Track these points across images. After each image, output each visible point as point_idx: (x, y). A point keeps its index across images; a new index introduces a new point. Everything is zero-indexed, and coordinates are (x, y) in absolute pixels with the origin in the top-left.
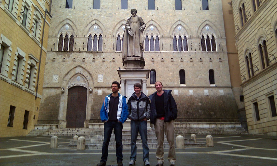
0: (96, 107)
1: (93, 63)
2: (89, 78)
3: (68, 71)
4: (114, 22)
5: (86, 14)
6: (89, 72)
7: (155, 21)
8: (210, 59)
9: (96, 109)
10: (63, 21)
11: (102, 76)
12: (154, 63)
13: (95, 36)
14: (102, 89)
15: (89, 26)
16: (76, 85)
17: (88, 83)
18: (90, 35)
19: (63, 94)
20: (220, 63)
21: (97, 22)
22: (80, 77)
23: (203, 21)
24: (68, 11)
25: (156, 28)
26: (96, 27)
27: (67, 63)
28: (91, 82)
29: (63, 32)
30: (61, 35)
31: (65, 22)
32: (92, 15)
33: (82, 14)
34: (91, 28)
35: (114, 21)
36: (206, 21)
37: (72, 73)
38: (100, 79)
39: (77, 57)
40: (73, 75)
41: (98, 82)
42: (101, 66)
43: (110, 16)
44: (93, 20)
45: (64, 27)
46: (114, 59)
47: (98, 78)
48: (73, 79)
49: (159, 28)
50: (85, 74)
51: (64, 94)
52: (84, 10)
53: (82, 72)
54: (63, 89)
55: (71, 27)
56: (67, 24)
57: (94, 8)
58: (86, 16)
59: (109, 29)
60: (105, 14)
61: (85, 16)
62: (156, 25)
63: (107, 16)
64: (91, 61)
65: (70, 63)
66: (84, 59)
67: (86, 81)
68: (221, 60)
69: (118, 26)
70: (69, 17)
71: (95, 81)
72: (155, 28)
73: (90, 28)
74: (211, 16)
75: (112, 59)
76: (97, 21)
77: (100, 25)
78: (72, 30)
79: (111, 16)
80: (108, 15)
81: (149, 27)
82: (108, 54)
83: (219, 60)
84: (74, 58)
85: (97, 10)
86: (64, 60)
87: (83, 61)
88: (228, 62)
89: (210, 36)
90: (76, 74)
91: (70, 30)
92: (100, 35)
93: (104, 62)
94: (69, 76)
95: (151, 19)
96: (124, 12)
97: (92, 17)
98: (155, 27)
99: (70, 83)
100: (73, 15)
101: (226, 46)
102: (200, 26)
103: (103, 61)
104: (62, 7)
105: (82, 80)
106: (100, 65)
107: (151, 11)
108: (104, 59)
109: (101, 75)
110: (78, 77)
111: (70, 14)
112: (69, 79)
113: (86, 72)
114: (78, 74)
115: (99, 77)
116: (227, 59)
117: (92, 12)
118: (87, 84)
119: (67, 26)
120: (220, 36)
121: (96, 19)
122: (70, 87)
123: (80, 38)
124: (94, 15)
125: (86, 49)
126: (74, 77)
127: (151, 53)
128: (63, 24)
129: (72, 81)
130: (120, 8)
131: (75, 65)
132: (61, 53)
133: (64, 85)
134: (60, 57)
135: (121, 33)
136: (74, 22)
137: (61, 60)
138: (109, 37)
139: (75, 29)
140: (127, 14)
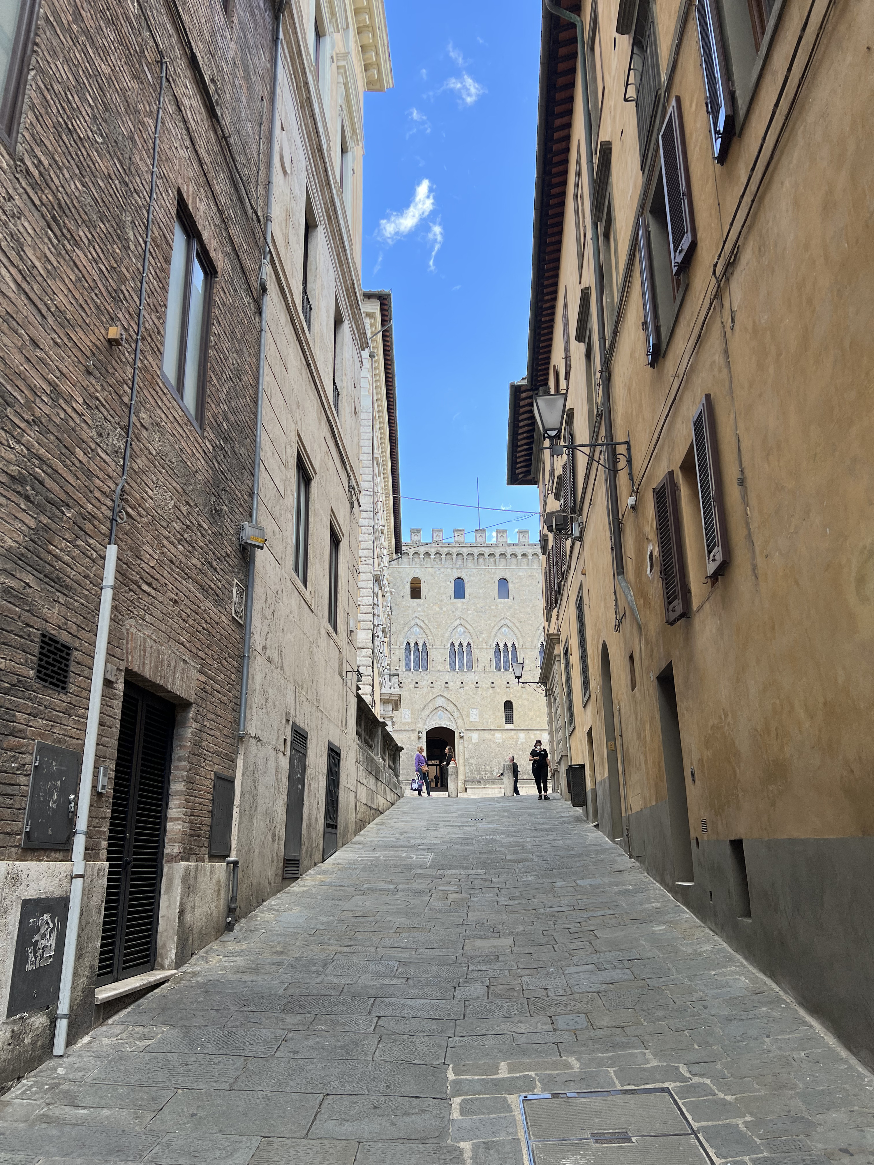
0: (472, 761)
1: (462, 690)
2: (456, 714)
3: (425, 703)
4: (489, 622)
5: (445, 609)
6: (455, 705)
9: (472, 764)
10: (410, 620)
11: (477, 712)
13: (461, 644)
14: (478, 732)
15: (450, 629)
16: (438, 726)
17: (456, 723)
18: (452, 644)
21: (462, 622)
22: (442, 712)
24: (415, 604)
26: (460, 631)
27: (422, 690)
28: (460, 721)
29: (410, 638)
30: (408, 644)
31: (413, 623)
32: (454, 609)
34: (454, 632)
35: (489, 619)
37: (431, 707)
38: (474, 716)
39: (436, 681)
40: (432, 710)
41: (472, 720)
42: (474, 696)
43: (482, 612)
44: (457, 619)
45: (412, 630)
46: (493, 683)
47: (471, 714)
48: (433, 717)
50: (451, 708)
51: (421, 740)
52: (441, 601)
53: (445, 706)
54: (420, 732)
55: (422, 631)
56: (416, 626)
57: (456, 597)
59: (481, 633)
60: (474, 607)
61: (442, 612)
63: (477, 612)
64: (458, 687)
65: (426, 690)
66: (446, 683)
67: (452, 719)
69: (497, 628)
70: (418, 613)
71: (467, 719)
73: (452, 632)
75: (489, 684)
76: (462, 620)
77: (468, 626)
78: (424, 636)
79: (484, 611)
80: (479, 610)
82: (483, 675)
84: (432, 683)
85: (461, 600)
86: (417, 685)
87: (445, 687)
90: (437, 708)
91: (421, 636)
92: (469, 644)
93: (478, 689)
94: (427, 712)
96: (504, 604)
97: (454, 613)
99: (428, 722)
100: (424, 611)
103: (476, 687)
104: (406, 597)
105: (446, 718)
106: (471, 693)
108: (477, 683)
109: (475, 710)
110: (439, 713)
111: (419, 609)
112: (426, 717)
113: (452, 705)
114: (439, 709)
115: (471, 712)
117: (453, 604)
118: (454, 724)
119: (416, 629)
121: (460, 618)
122: (428, 730)
123: (437, 649)
124: (457, 609)
125: (448, 666)
126: (434, 712)
128: (410, 626)
129: (431, 719)
130: (497, 598)
131: (433, 693)
132: (410, 674)
133: (419, 725)
134: (410, 680)
135: (502, 641)
136: (427, 622)
137: (412, 686)
138: (482, 648)
139: (429, 634)
140: (509, 607)
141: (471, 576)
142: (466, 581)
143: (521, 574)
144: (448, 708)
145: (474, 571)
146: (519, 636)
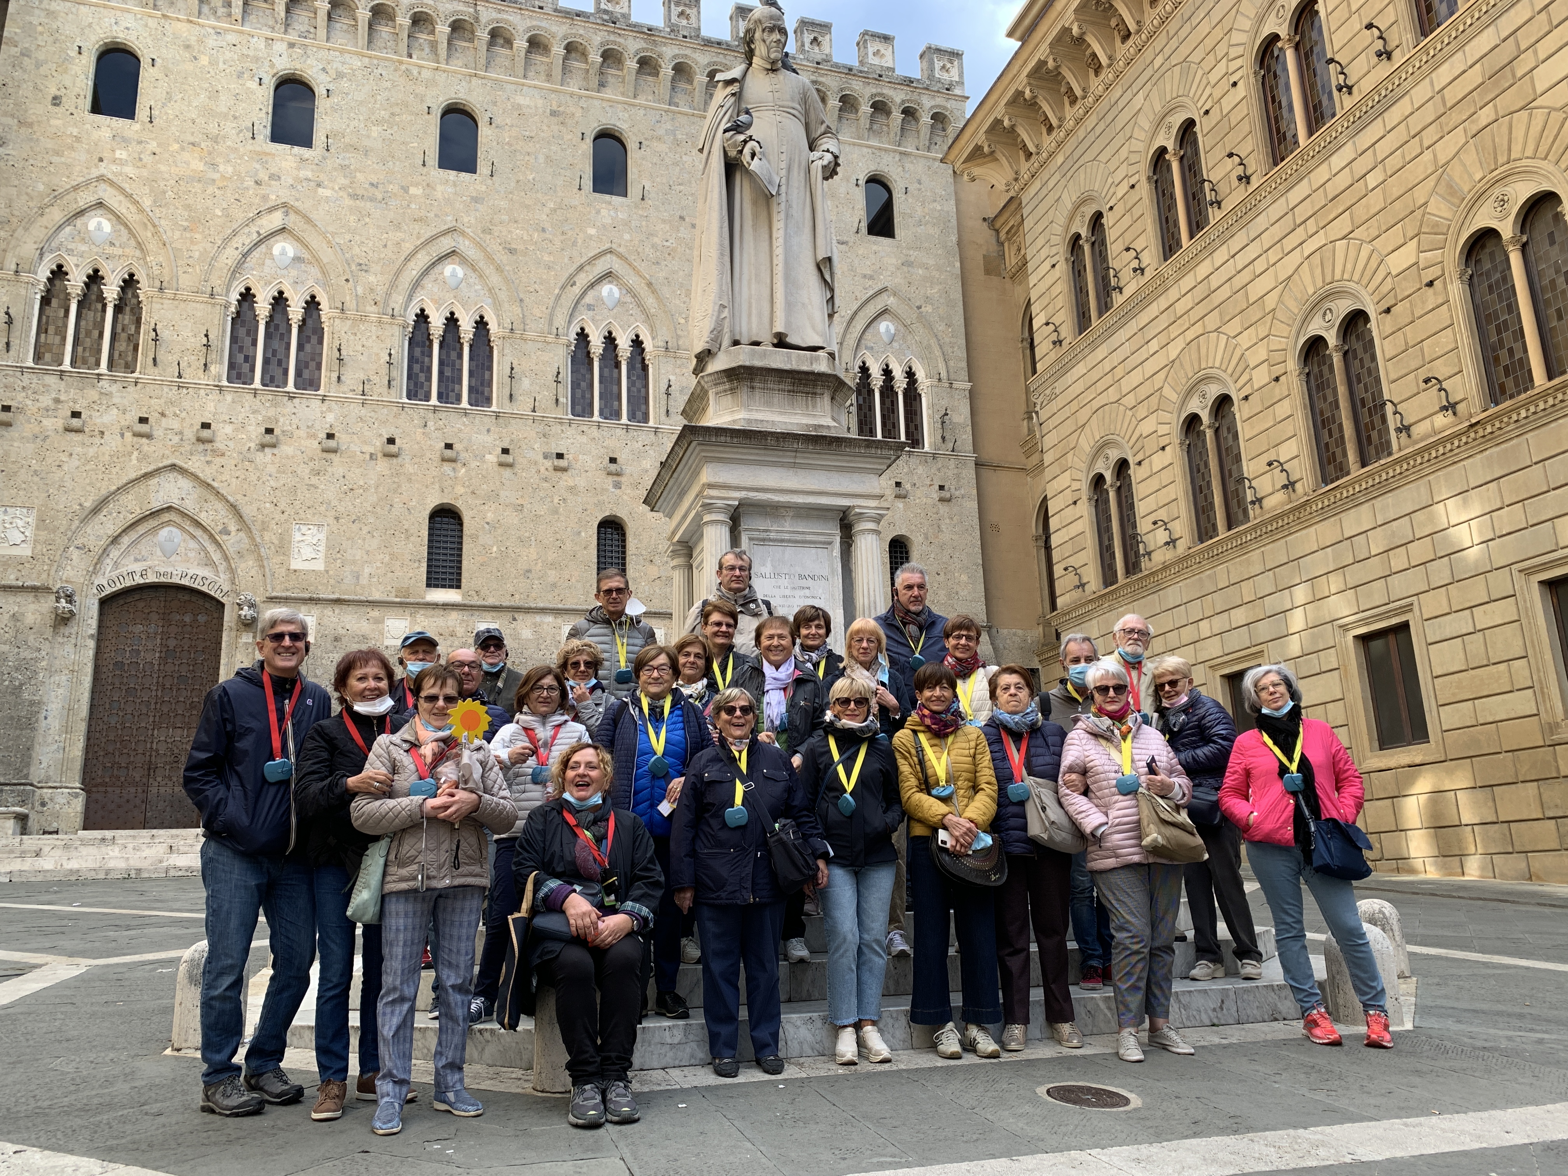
1: (265, 458)
2: (234, 541)
3: (104, 492)
4: (396, 236)
5: (227, 168)
6: (234, 508)
7: (631, 258)
8: (898, 484)
10: (76, 188)
11: (322, 536)
12: (617, 486)
13: (280, 301)
14: (315, 609)
15: (243, 242)
16: (151, 578)
17: (232, 571)
18: (247, 295)
19: (66, 631)
20: (943, 509)
21: (295, 223)
22: (174, 530)
23: (871, 293)
24: (106, 135)
25: (634, 296)
26: (283, 253)
27: (97, 440)
28: (247, 568)
29: (70, 252)
30: (59, 273)
31: (85, 198)
32: (263, 176)
33: (198, 165)
34: (256, 254)
35: (398, 227)
36: (884, 295)
37: (131, 507)
39: (163, 415)
40: (131, 519)
41: (293, 566)
42: (314, 480)
43: (372, 199)
44: (271, 210)
45: (79, 222)
46: (391, 441)
47: (295, 545)
48: (134, 543)
49: (650, 301)
50: (212, 515)
51: (72, 628)
52: (215, 140)
53: (190, 505)
54: (70, 598)
55: (124, 232)
56: (99, 212)
57: (277, 137)
58: (223, 176)
59: (363, 268)
60: (343, 181)
61: (216, 176)
62: (632, 280)
63: (354, 197)
64: (253, 445)
65: (113, 442)
66: (206, 426)
67: (216, 556)
68: (946, 494)
69: (423, 259)
70: (114, 168)
71: (278, 559)
72: (628, 299)
73: (250, 251)
74: (905, 269)
75: (379, 443)
76: (292, 217)
77: (315, 241)
78: (132, 251)
79: (380, 196)
80: (360, 192)
81: (597, 287)
82: (356, 410)
83: (936, 495)
84: (143, 420)
85: (297, 149)
86: (75, 422)
87: (199, 440)
88: (975, 505)
89: (898, 373)
90: (154, 514)
91: (117, 251)
92: (312, 302)
93: (332, 456)
94: (108, 525)
95: (608, 245)
96: (455, 185)
97: (264, 190)
98: (630, 291)
99: (108, 562)
100: (138, 162)
101: (969, 429)
102: (855, 313)
103: (326, 451)
104: (68, 103)
105: (192, 555)
106: (304, 471)
107: (610, 203)
108: (330, 436)
109: (314, 530)
110: (164, 532)
111: (120, 154)
112: (102, 543)
113: (219, 505)
114: (166, 517)
115: (297, 537)
116: (975, 492)
117: (261, 157)
118: (223, 576)
119: (100, 224)
120: (944, 375)
121: (285, 206)
122: (108, 591)
123: (182, 305)
124: (275, 177)
125: (221, 369)
126: (141, 529)
127: (605, 433)
128: (74, 208)
129: (126, 553)
130: (432, 162)
131: (144, 458)
132: (52, 380)
133: (69, 573)
134: (46, 401)
135: (438, 303)
136: (147, 203)
137: (54, 423)
138: (363, 318)
139: (152, 246)
140: (476, 200)
141: (340, 75)
142: (320, 91)
143: (521, 100)
144: (203, 518)
145: (357, 63)
146: (503, 296)
